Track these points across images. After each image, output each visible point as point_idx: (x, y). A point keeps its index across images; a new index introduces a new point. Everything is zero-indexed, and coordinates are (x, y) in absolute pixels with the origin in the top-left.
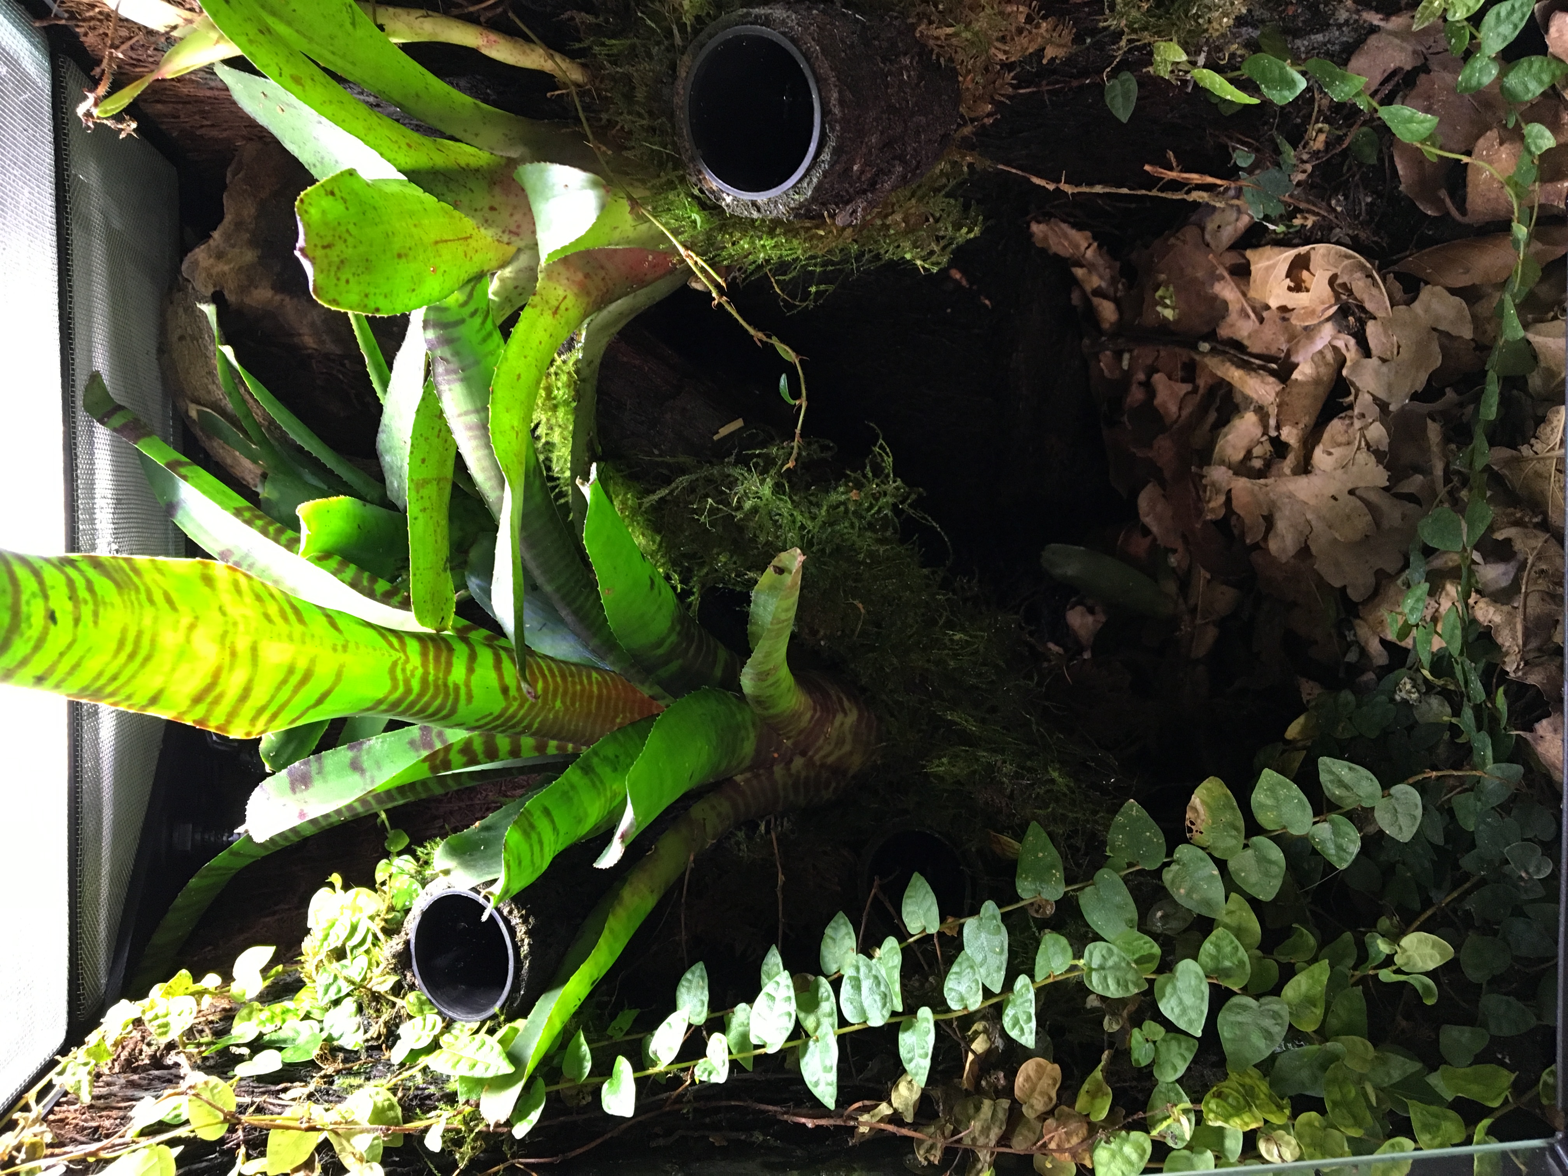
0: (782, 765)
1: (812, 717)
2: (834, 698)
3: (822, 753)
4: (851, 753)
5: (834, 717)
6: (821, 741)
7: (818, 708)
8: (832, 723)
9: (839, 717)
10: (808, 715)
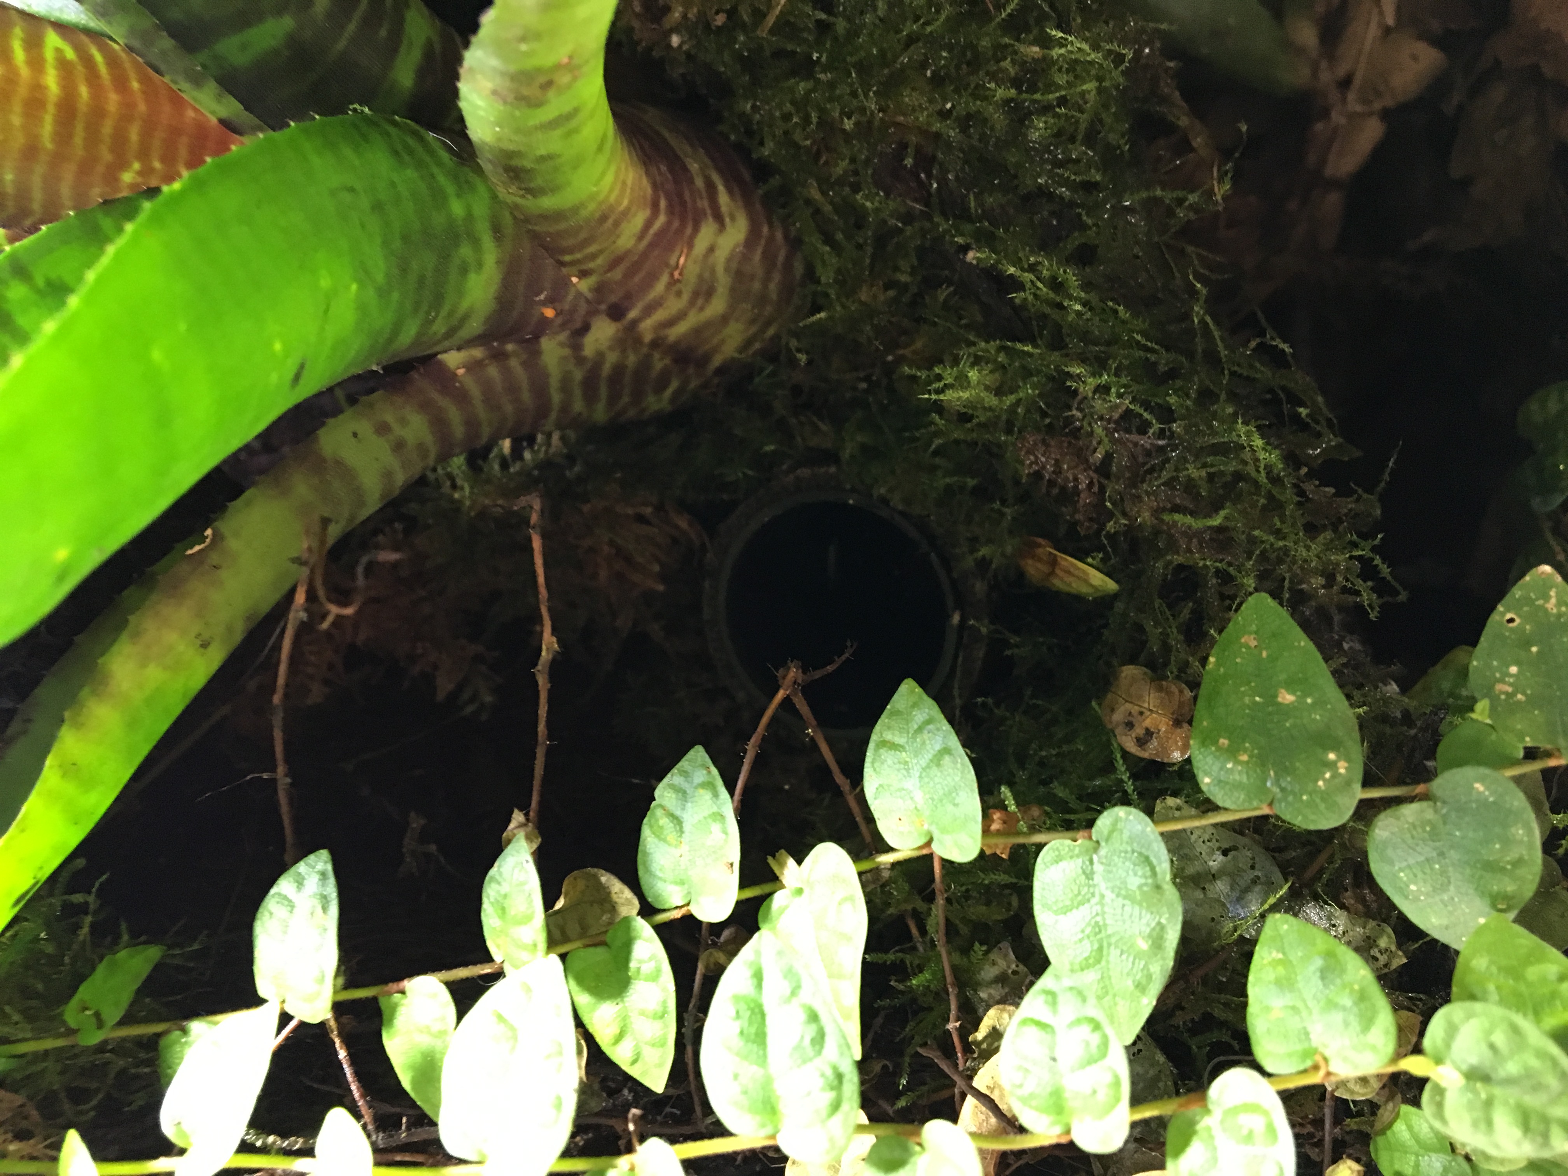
0: (563, 337)
1: (648, 224)
2: (699, 183)
3: (660, 315)
4: (724, 320)
5: (696, 229)
6: (660, 287)
7: (663, 203)
8: (690, 245)
9: (706, 234)
10: (639, 220)
